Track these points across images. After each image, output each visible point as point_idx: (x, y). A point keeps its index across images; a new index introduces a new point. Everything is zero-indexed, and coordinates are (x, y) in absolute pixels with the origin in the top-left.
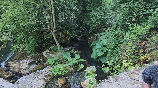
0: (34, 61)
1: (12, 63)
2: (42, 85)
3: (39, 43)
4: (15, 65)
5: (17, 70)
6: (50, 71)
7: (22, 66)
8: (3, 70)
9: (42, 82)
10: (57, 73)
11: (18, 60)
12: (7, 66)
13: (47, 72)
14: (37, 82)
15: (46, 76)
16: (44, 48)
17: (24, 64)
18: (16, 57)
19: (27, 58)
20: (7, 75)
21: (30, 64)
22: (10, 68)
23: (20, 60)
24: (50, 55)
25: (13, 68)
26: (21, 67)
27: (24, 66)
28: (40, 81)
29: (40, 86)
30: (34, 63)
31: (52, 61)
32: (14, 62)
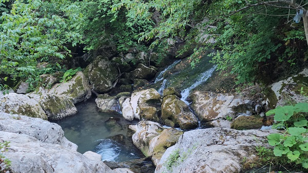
0: (248, 104)
1: (201, 95)
2: (226, 168)
3: (268, 52)
4: (205, 102)
5: (205, 114)
6: (265, 140)
7: (219, 108)
8: (180, 106)
9: (229, 159)
10: (284, 153)
11: (214, 91)
12: (191, 99)
13: (255, 138)
14: (215, 155)
15: (246, 148)
16: (281, 71)
17: (226, 104)
18: (212, 84)
19: (235, 91)
20: (185, 118)
21: (237, 109)
22: (194, 107)
23: (220, 92)
24: (290, 94)
25: (201, 109)
26: (217, 109)
27: (222, 108)
28: (224, 155)
29: (218, 169)
30: (248, 109)
31: (287, 112)
32: (206, 96)
